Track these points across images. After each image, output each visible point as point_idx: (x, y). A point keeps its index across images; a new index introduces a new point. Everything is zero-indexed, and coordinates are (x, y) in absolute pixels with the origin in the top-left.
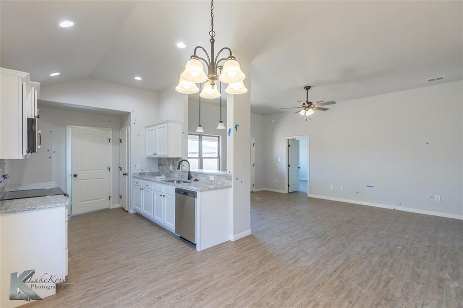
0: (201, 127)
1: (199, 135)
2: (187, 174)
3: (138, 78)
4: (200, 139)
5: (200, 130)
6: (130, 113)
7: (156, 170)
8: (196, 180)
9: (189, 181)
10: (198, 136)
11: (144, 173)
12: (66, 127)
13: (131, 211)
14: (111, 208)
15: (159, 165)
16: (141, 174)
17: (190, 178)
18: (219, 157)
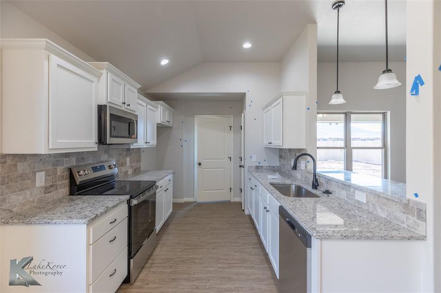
0: (340, 95)
1: (346, 114)
2: (311, 178)
3: (247, 45)
4: (347, 121)
5: (337, 100)
6: (245, 93)
7: (276, 163)
8: (327, 192)
9: (314, 191)
10: (343, 116)
11: (262, 167)
12: (194, 116)
13: (246, 212)
14: (232, 201)
15: (281, 157)
16: (257, 167)
17: (315, 185)
18: (385, 146)
